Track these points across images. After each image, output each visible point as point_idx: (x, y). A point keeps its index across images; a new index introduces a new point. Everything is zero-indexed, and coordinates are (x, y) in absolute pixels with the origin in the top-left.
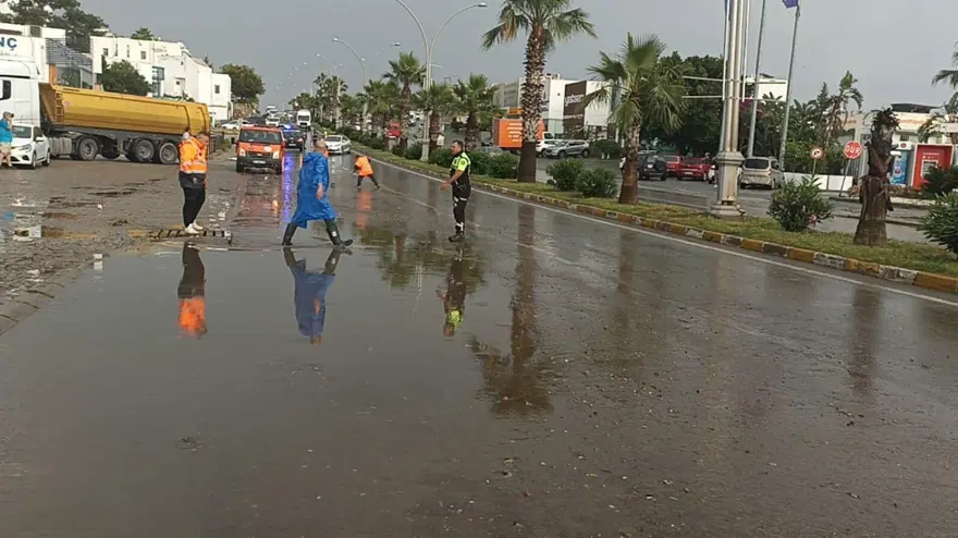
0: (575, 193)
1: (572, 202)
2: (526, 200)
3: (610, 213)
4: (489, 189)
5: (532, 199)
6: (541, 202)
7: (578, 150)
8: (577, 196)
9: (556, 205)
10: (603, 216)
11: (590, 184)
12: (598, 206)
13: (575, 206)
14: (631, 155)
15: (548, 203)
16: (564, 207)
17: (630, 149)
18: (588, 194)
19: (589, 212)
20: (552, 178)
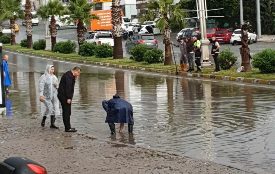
0: (144, 62)
1: (143, 67)
2: (120, 68)
3: (159, 70)
4: (98, 64)
5: (124, 68)
6: (128, 68)
8: (145, 64)
9: (135, 69)
10: (157, 72)
11: (150, 57)
12: (154, 68)
13: (144, 69)
14: (167, 42)
15: (131, 69)
16: (139, 70)
17: (167, 39)
18: (150, 63)
19: (150, 71)
20: (132, 56)
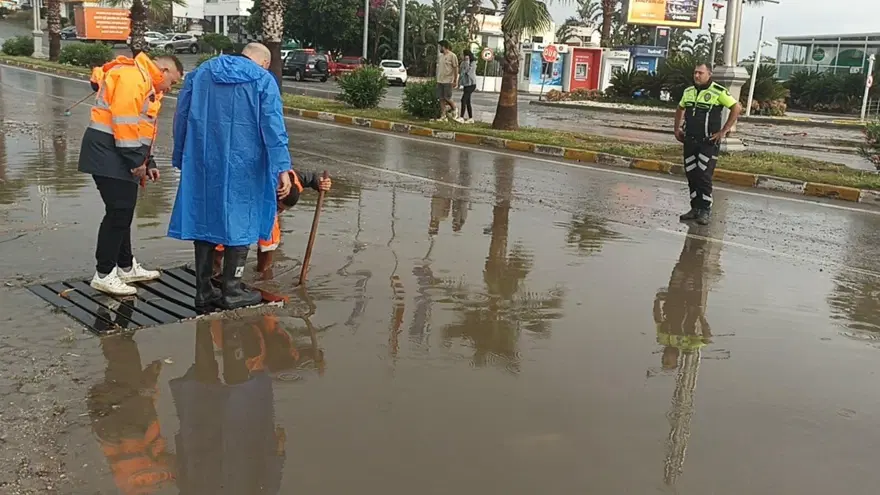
7: (186, 44)
